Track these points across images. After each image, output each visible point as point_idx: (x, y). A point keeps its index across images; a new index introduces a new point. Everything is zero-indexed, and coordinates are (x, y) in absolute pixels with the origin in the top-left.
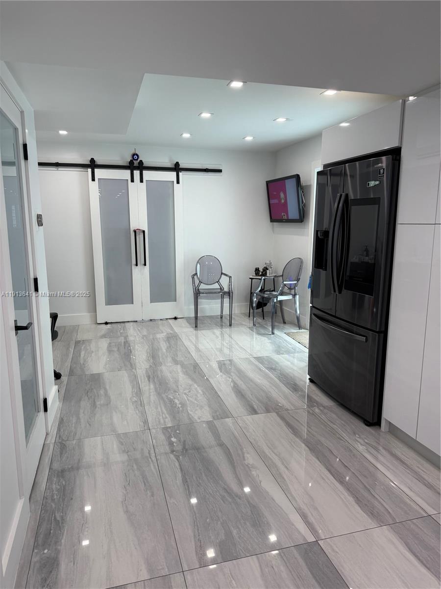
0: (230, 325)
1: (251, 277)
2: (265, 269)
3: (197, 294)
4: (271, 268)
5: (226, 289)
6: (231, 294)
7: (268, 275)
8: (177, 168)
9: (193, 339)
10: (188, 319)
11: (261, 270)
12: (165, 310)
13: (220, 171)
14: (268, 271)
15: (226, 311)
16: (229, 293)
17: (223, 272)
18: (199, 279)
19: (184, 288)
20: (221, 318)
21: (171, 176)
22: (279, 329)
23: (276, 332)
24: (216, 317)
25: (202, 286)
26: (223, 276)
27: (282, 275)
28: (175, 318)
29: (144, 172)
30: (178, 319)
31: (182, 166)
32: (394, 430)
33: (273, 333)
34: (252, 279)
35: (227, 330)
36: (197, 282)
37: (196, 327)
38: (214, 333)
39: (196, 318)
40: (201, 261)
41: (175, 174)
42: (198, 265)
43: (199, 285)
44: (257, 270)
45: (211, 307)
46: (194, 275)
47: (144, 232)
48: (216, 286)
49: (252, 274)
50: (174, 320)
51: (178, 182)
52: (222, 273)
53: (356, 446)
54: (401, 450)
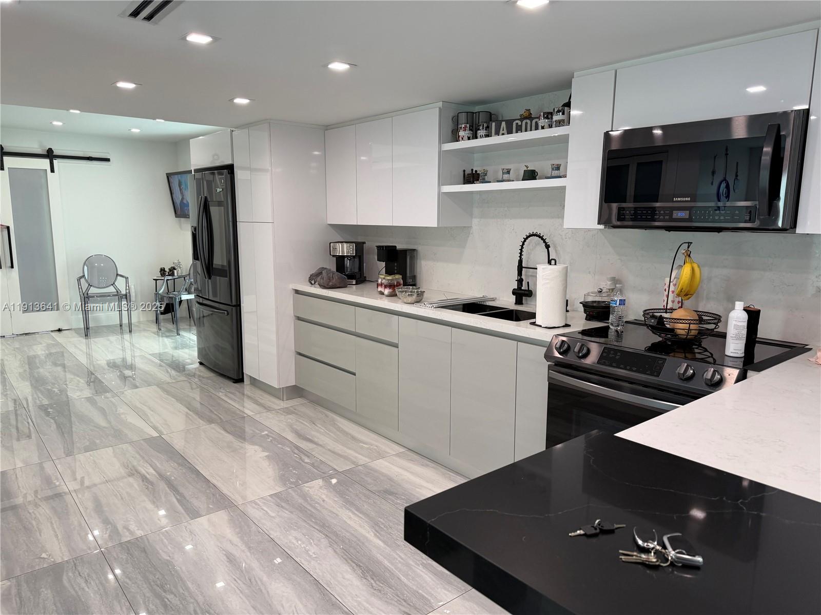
0: (130, 331)
1: (155, 278)
2: (172, 270)
3: (86, 298)
4: (180, 267)
5: (124, 292)
6: (128, 295)
7: (176, 274)
8: (50, 155)
9: (84, 348)
10: (77, 330)
11: (167, 270)
12: (44, 321)
13: (108, 160)
14: (175, 271)
15: (125, 321)
16: (126, 295)
17: (119, 273)
18: (87, 281)
19: (68, 294)
20: (121, 326)
21: (45, 163)
22: (184, 330)
23: (182, 333)
24: (115, 326)
25: (93, 291)
26: (119, 277)
27: (189, 274)
28: (59, 330)
29: (4, 157)
30: (63, 331)
31: (56, 152)
32: (254, 382)
33: (178, 334)
34: (156, 280)
35: (127, 336)
36: (84, 285)
37: (86, 335)
38: (108, 340)
39: (87, 328)
40: (88, 262)
41: (47, 161)
42: (86, 268)
43: (88, 289)
44: (163, 271)
45: (106, 314)
46: (81, 278)
47: (8, 228)
48: (111, 289)
49: (157, 275)
50: (57, 333)
51: (52, 171)
52: (117, 275)
53: (217, 394)
54: (258, 394)
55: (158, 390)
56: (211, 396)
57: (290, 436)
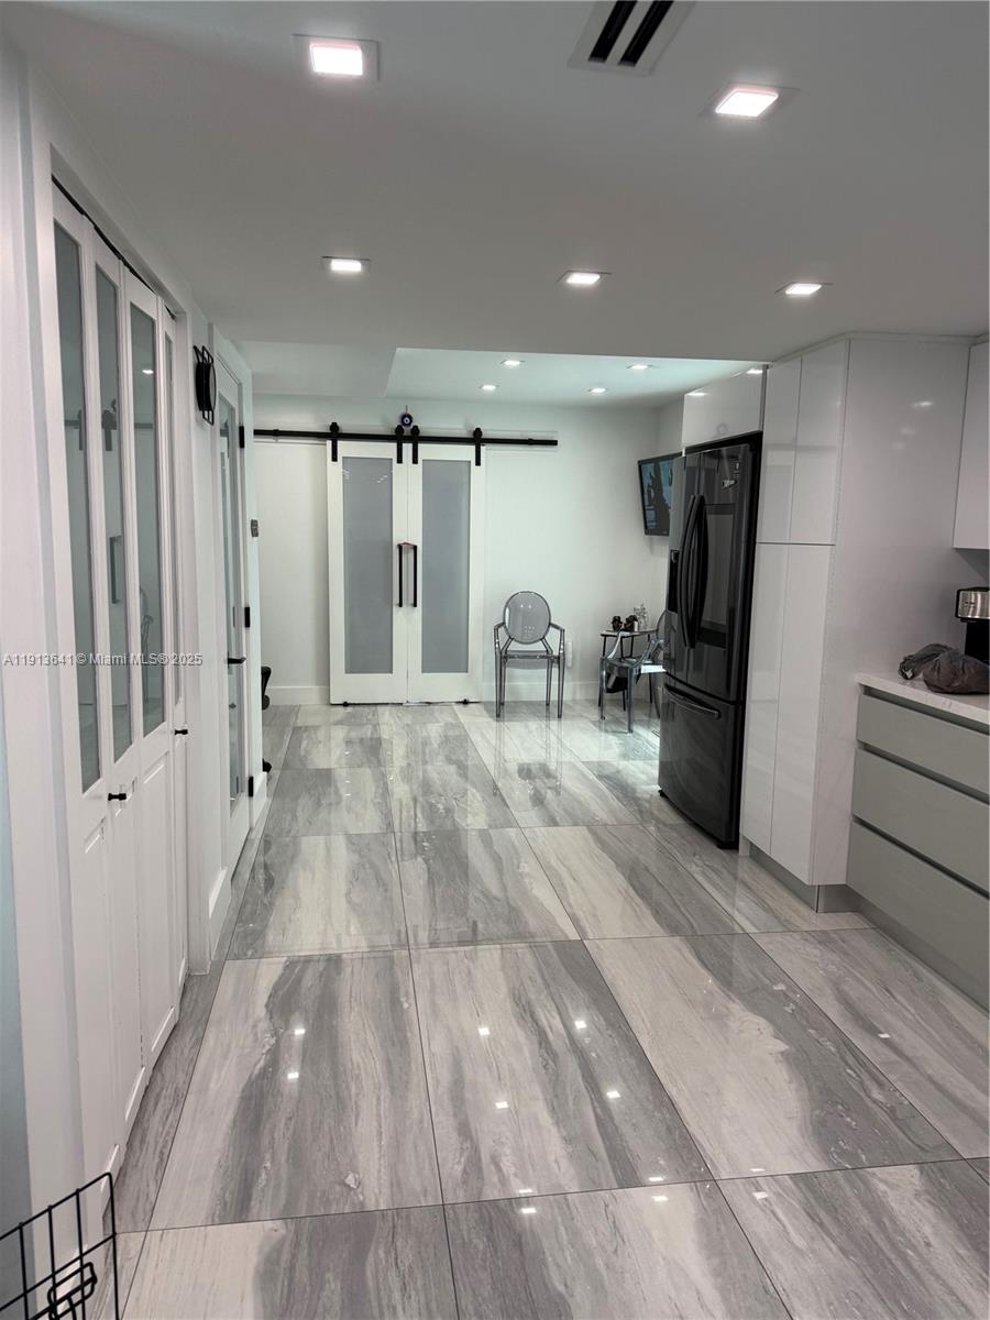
0: (560, 716)
1: (604, 632)
2: (631, 620)
3: (504, 659)
4: (644, 617)
5: (556, 653)
6: (562, 658)
7: (636, 630)
8: (477, 439)
9: (491, 735)
10: (486, 704)
11: (623, 620)
12: (447, 686)
13: (554, 443)
14: (636, 623)
15: (554, 697)
16: (559, 658)
17: (552, 622)
18: (507, 630)
19: (481, 650)
20: (548, 704)
21: (468, 452)
22: (641, 723)
23: (635, 728)
24: (539, 703)
25: (514, 646)
26: (551, 629)
27: (657, 630)
28: (465, 702)
29: (420, 445)
30: (470, 705)
31: (486, 434)
32: (757, 855)
33: (631, 731)
34: (605, 636)
35: (554, 724)
36: (503, 638)
37: (498, 716)
38: (526, 727)
39: (501, 703)
40: (511, 603)
41: (473, 448)
42: (507, 610)
43: (507, 644)
44: (616, 621)
45: (529, 683)
46: (499, 626)
47: (415, 548)
48: (539, 647)
49: (608, 628)
50: (461, 706)
51: (478, 463)
52: (550, 624)
53: (688, 866)
54: (764, 882)
55: (589, 836)
56: (676, 869)
57: (833, 1010)
